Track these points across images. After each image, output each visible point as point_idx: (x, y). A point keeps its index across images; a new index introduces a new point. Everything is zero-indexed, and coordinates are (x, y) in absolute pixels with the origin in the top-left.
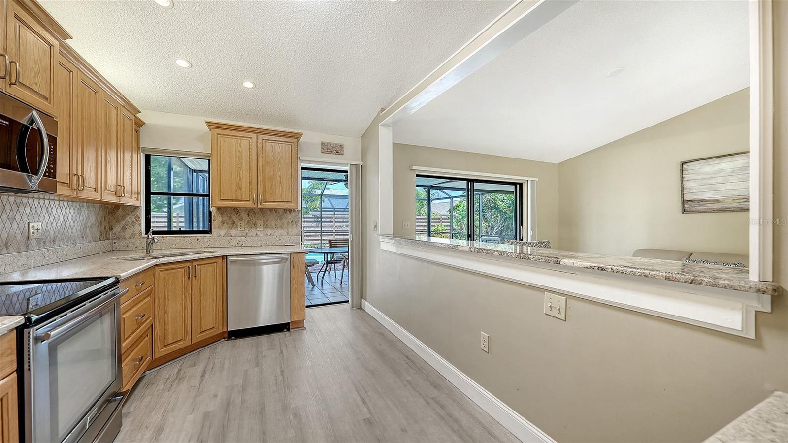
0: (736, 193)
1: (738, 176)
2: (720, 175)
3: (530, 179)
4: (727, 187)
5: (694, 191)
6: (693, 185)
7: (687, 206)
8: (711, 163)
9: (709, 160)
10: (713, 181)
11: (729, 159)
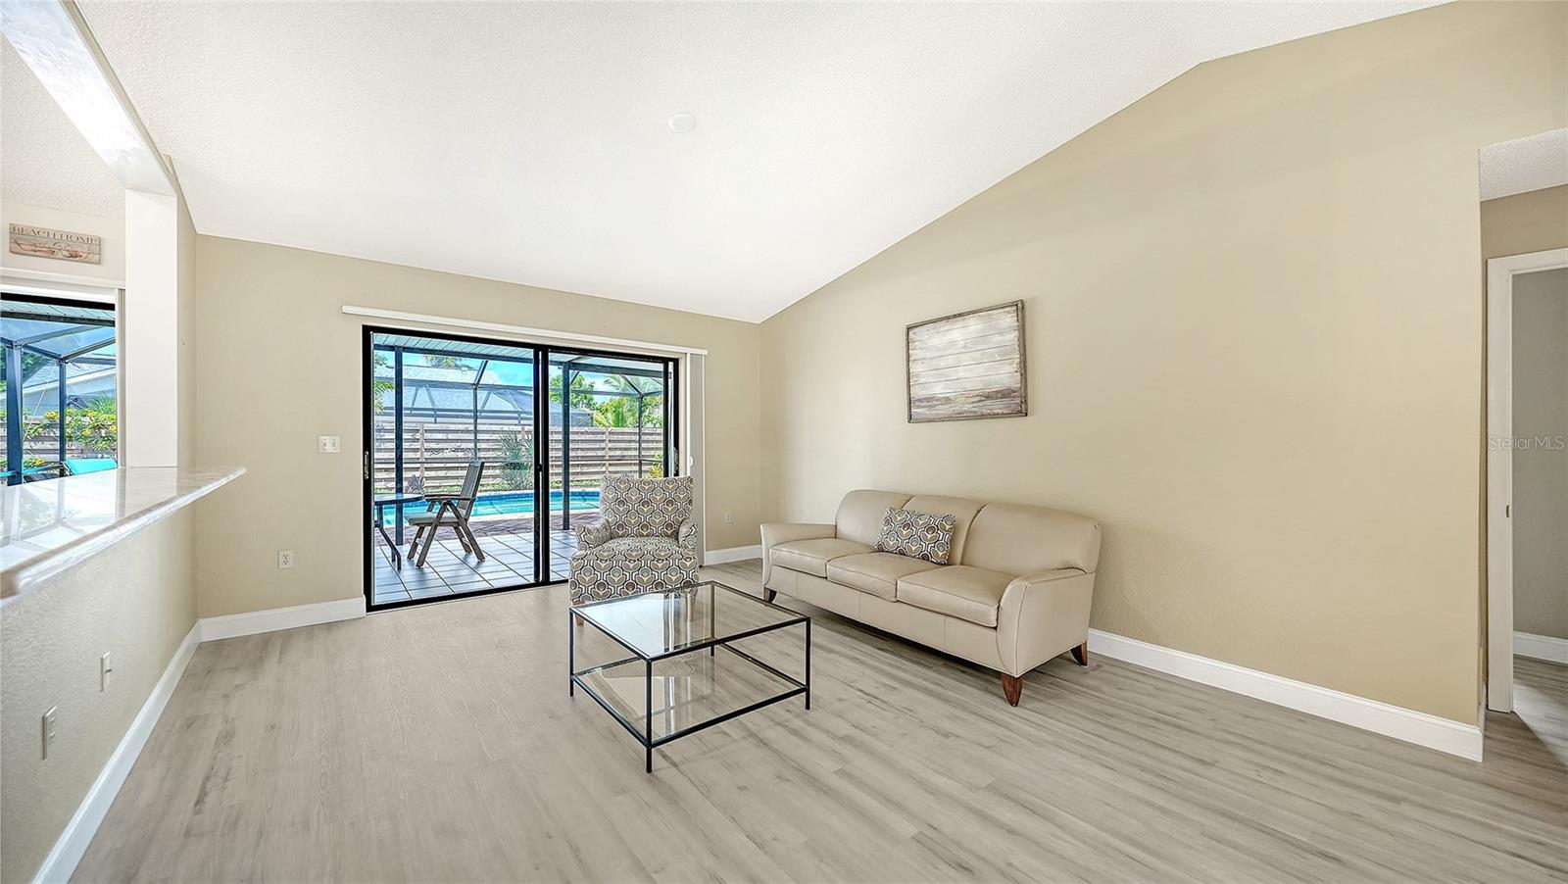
0: (969, 386)
1: (972, 354)
2: (951, 351)
3: (690, 350)
4: (960, 375)
5: (923, 380)
6: (920, 370)
7: (915, 410)
8: (942, 329)
9: (938, 324)
10: (942, 363)
11: (959, 323)
